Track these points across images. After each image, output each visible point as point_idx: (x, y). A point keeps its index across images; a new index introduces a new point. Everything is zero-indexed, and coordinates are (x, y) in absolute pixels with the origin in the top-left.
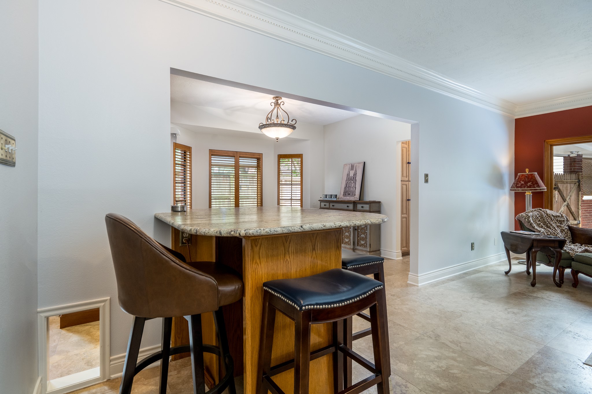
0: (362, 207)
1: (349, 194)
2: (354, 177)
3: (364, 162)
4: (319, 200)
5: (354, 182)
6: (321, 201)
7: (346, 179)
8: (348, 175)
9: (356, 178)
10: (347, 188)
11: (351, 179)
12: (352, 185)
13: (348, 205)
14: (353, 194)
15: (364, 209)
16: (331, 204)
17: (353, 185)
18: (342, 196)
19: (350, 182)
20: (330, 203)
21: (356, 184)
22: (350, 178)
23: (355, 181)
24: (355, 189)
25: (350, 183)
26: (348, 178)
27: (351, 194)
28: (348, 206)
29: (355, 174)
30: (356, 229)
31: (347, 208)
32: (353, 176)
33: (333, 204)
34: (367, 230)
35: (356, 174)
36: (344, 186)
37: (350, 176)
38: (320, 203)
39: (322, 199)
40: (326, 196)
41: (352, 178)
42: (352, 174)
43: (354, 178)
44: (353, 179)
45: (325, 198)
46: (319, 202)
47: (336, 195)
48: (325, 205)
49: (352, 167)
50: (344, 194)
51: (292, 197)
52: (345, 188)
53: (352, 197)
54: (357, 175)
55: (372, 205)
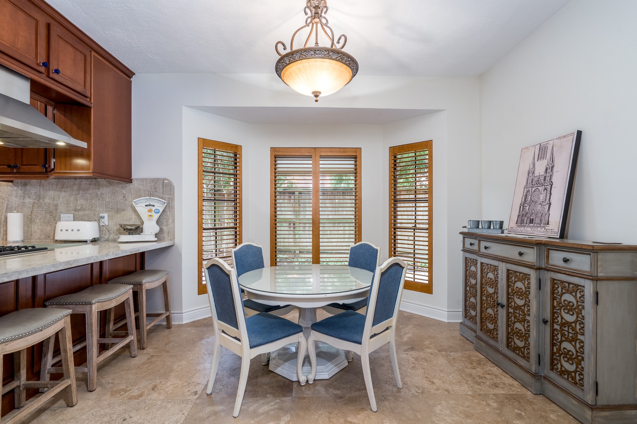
0: (566, 260)
1: (532, 221)
2: (545, 177)
3: (579, 133)
4: (460, 233)
5: (546, 189)
6: (466, 235)
7: (525, 184)
8: (531, 172)
9: (550, 179)
10: (526, 205)
11: (538, 183)
12: (539, 198)
13: (523, 250)
14: (541, 220)
15: (572, 266)
16: (483, 244)
17: (542, 197)
18: (513, 224)
19: (534, 189)
20: (481, 242)
21: (551, 194)
22: (536, 179)
23: (549, 187)
24: (549, 206)
25: (534, 191)
26: (530, 181)
27: (537, 220)
28: (521, 254)
29: (550, 169)
30: (545, 322)
31: (518, 257)
32: (542, 173)
33: (488, 244)
34: (583, 334)
35: (553, 167)
36: (519, 200)
37: (537, 174)
38: (464, 238)
39: (466, 230)
40: (477, 224)
41: (542, 178)
42: (540, 170)
43: (548, 178)
44: (545, 180)
45: (473, 228)
46: (461, 236)
47: (501, 223)
48: (471, 244)
49: (542, 151)
50: (520, 219)
51: (417, 225)
52: (523, 205)
53: (539, 229)
54: (555, 169)
55: (601, 256)
